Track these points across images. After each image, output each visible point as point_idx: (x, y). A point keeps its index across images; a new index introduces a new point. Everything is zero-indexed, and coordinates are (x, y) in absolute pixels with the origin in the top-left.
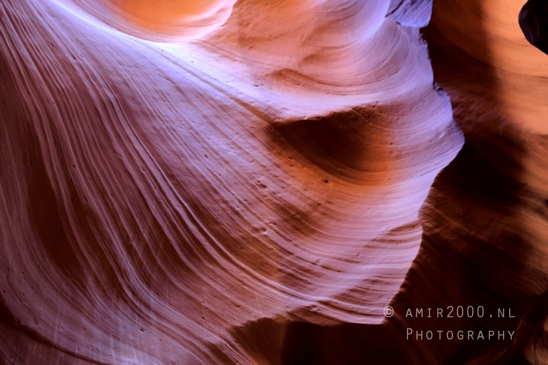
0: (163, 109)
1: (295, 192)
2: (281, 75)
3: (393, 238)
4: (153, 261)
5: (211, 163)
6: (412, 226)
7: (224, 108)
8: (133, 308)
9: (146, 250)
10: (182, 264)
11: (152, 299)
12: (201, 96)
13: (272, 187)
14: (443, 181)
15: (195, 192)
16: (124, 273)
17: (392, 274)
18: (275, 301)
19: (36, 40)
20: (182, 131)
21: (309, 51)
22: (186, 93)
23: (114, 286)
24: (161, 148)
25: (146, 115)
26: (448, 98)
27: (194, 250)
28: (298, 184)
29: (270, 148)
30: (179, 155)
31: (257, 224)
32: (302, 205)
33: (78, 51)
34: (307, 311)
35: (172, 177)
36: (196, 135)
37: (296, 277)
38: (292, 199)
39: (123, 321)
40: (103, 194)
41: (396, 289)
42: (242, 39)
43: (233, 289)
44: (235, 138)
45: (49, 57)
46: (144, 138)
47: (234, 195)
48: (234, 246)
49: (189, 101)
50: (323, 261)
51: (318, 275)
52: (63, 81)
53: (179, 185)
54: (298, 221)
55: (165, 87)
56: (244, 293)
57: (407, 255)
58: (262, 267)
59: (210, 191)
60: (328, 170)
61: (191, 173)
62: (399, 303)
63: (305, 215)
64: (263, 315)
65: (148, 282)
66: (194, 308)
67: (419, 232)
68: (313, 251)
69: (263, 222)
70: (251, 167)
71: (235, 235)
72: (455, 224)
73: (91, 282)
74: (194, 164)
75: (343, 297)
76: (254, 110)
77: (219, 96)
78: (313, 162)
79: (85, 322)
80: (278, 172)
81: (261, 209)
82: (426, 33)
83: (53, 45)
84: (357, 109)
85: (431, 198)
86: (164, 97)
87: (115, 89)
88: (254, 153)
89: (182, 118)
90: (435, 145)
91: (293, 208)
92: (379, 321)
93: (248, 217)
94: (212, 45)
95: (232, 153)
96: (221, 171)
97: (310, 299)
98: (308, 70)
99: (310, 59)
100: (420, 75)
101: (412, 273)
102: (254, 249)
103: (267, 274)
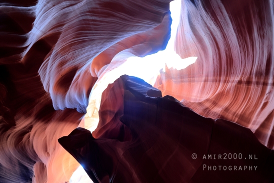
1: (66, 66)
4: (86, 24)
7: (87, 60)
9: (89, 24)
11: (81, 18)
15: (86, 43)
31: (70, 54)
32: (64, 67)
35: (93, 40)
38: (66, 65)
40: (107, 22)
43: (66, 39)
46: (103, 39)
48: (71, 45)
63: (62, 66)
65: (84, 20)
72: (42, 101)
75: (47, 65)
76: (82, 66)
78: (66, 74)
102: (67, 49)
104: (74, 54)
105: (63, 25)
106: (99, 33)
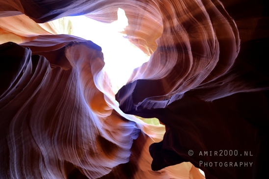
0: (84, 118)
1: (95, 148)
2: (107, 131)
3: (105, 168)
4: (61, 137)
5: (85, 132)
7: (94, 126)
8: (51, 141)
9: (62, 134)
10: (66, 142)
11: (56, 143)
12: (92, 122)
13: (92, 144)
15: (78, 134)
16: (55, 134)
17: (101, 174)
18: (77, 162)
19: (73, 89)
20: (84, 123)
21: (114, 131)
22: (90, 119)
23: (51, 135)
24: (79, 121)
25: (81, 116)
26: (131, 153)
27: (70, 142)
29: (96, 138)
30: (81, 126)
31: (84, 148)
32: (94, 151)
34: (81, 168)
35: (77, 128)
36: (86, 126)
37: (84, 162)
38: (94, 149)
39: (47, 141)
40: (63, 119)
41: (99, 177)
42: (105, 121)
43: (71, 154)
44: (92, 132)
45: (73, 92)
46: (77, 118)
47: (84, 140)
48: (77, 148)
49: (89, 120)
50: (91, 163)
51: (88, 164)
52: (72, 97)
53: (77, 130)
54: (92, 153)
55: (87, 115)
56: (72, 156)
57: (105, 173)
58: (79, 155)
59: (81, 136)
60: (103, 150)
61: (80, 130)
63: (94, 153)
64: (72, 163)
65: (58, 140)
66: (62, 151)
67: (111, 170)
68: (90, 160)
69: (86, 148)
70: (91, 139)
71: (79, 146)
73: (48, 130)
74: (82, 130)
75: (89, 171)
76: (99, 131)
77: (95, 124)
78: (102, 147)
79: (41, 135)
80: (95, 143)
81: (87, 146)
82: (134, 141)
83: (75, 92)
84: (115, 144)
86: (86, 116)
87: (79, 107)
88: (93, 137)
89: (87, 122)
90: (123, 159)
91: (92, 150)
93: (84, 145)
94: (100, 118)
95: (89, 134)
96: (86, 135)
97: (83, 167)
98: (112, 133)
99: (113, 132)
100: (129, 147)
102: (80, 151)
103: (79, 157)
104: (85, 144)
105: (59, 160)
106: (72, 123)
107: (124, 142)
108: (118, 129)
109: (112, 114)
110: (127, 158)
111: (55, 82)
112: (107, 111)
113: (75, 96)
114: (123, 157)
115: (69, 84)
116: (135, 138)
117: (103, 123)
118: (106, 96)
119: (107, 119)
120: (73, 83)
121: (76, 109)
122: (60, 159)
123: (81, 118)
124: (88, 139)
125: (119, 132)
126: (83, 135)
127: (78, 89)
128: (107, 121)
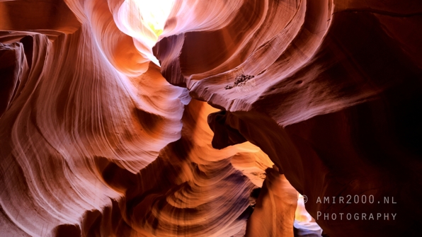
0: (110, 89)
2: (145, 97)
3: (150, 153)
5: (114, 109)
6: (157, 153)
8: (71, 137)
10: (91, 132)
12: (122, 91)
13: (127, 124)
14: (171, 145)
16: (74, 126)
17: (145, 162)
18: (110, 154)
19: (88, 54)
20: (112, 97)
21: (155, 95)
22: (118, 88)
23: (69, 128)
24: (104, 98)
25: (105, 88)
26: (182, 125)
27: (97, 130)
28: (133, 127)
29: (132, 113)
30: (107, 103)
33: (97, 62)
34: (118, 161)
36: (115, 100)
37: (120, 151)
39: (66, 139)
41: (144, 167)
42: (141, 82)
44: (124, 106)
45: (89, 60)
47: (116, 121)
49: (118, 90)
50: (129, 150)
51: (126, 153)
52: (89, 68)
53: (103, 110)
54: (128, 136)
55: (114, 83)
56: (104, 148)
57: (151, 159)
58: (112, 143)
59: (110, 116)
60: (144, 127)
61: (108, 109)
62: (143, 171)
64: (105, 157)
66: (88, 145)
67: (158, 155)
68: (129, 147)
69: (119, 132)
70: (124, 116)
71: (110, 131)
73: (63, 124)
74: (110, 107)
77: (126, 93)
79: (55, 133)
80: (130, 121)
81: (121, 128)
82: (186, 107)
83: (92, 58)
84: (159, 116)
85: (165, 148)
86: (112, 86)
87: (101, 77)
88: (127, 113)
89: (114, 94)
90: (173, 135)
91: (129, 132)
92: (135, 173)
93: (116, 128)
94: (132, 80)
95: (121, 110)
96: (116, 113)
97: (120, 159)
98: (153, 99)
99: (155, 97)
100: (179, 117)
101: (150, 165)
103: (113, 146)
107: (171, 110)
108: (161, 91)
109: (149, 70)
110: (178, 134)
111: (61, 57)
112: (141, 65)
113: (92, 64)
114: (172, 133)
115: (81, 51)
116: (186, 102)
117: (137, 86)
118: (137, 41)
119: (143, 79)
120: (86, 46)
121: (97, 82)
122: (89, 157)
123: (107, 92)
124: (120, 118)
125: (162, 95)
126: (112, 115)
127: (94, 51)
128: (143, 81)
